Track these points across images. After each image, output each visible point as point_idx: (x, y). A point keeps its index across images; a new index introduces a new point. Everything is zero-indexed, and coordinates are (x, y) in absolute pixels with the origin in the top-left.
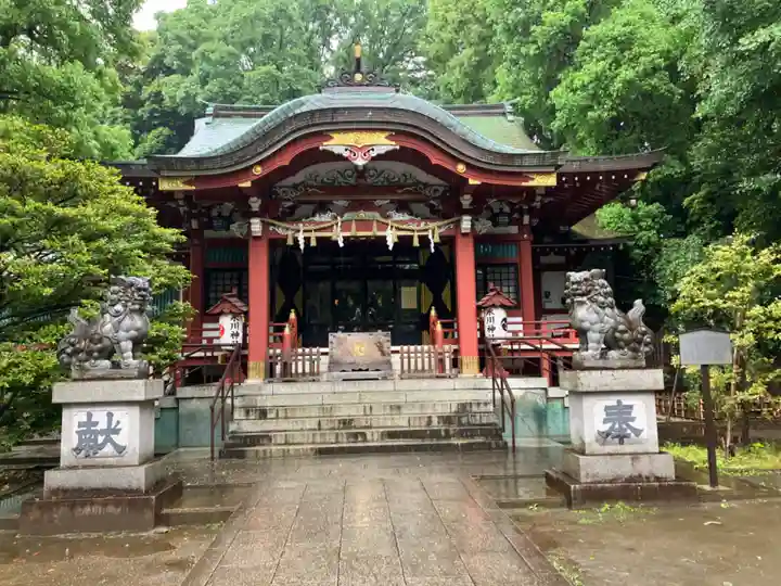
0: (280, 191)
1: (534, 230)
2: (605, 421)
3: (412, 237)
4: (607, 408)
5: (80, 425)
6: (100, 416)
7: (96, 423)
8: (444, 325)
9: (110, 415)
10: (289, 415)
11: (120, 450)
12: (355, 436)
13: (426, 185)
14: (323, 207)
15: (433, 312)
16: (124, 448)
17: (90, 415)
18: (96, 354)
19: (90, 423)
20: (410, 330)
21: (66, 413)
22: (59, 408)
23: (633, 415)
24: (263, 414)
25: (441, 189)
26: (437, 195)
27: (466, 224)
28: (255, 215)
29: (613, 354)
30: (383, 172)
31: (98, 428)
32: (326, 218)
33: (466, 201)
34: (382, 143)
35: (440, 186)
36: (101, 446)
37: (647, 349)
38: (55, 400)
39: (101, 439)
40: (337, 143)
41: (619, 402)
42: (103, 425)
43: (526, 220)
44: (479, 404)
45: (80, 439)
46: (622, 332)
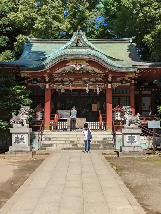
0: (54, 75)
2: (128, 140)
3: (93, 89)
4: (129, 137)
5: (16, 137)
6: (20, 136)
7: (19, 137)
8: (103, 116)
9: (22, 136)
10: (57, 140)
11: (24, 143)
12: (75, 145)
13: (98, 73)
15: (100, 112)
16: (25, 142)
17: (18, 136)
18: (18, 123)
19: (18, 137)
21: (13, 135)
22: (11, 134)
23: (135, 138)
24: (50, 139)
25: (103, 75)
26: (102, 76)
27: (109, 86)
28: (46, 82)
29: (131, 125)
30: (85, 69)
31: (20, 138)
32: (67, 83)
33: (110, 79)
34: (84, 64)
35: (102, 74)
36: (20, 142)
37: (139, 124)
38: (11, 132)
39: (20, 140)
41: (132, 136)
42: (20, 137)
43: (133, 82)
44: (109, 138)
45: (16, 141)
46: (133, 120)
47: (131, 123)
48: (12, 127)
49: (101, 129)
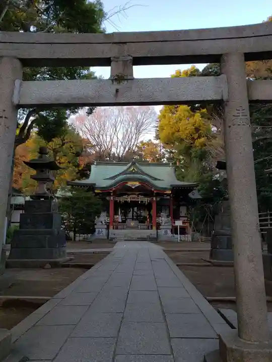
1: (173, 197)
2: (164, 233)
4: (164, 231)
5: (98, 231)
10: (119, 235)
14: (125, 194)
20: (142, 221)
22: (95, 228)
23: (168, 232)
24: (114, 234)
27: (154, 199)
28: (112, 196)
32: (126, 196)
33: (154, 195)
34: (137, 184)
36: (101, 234)
40: (129, 184)
41: (166, 230)
42: (101, 231)
44: (153, 234)
45: (98, 233)
47: (165, 223)
48: (96, 224)
49: (148, 229)
